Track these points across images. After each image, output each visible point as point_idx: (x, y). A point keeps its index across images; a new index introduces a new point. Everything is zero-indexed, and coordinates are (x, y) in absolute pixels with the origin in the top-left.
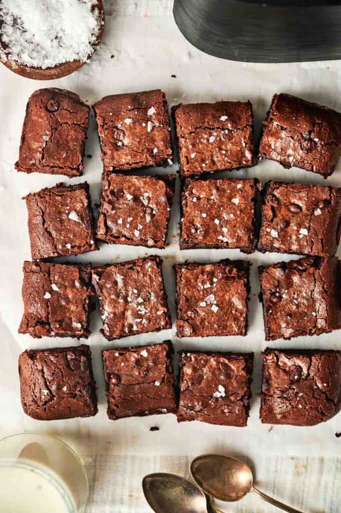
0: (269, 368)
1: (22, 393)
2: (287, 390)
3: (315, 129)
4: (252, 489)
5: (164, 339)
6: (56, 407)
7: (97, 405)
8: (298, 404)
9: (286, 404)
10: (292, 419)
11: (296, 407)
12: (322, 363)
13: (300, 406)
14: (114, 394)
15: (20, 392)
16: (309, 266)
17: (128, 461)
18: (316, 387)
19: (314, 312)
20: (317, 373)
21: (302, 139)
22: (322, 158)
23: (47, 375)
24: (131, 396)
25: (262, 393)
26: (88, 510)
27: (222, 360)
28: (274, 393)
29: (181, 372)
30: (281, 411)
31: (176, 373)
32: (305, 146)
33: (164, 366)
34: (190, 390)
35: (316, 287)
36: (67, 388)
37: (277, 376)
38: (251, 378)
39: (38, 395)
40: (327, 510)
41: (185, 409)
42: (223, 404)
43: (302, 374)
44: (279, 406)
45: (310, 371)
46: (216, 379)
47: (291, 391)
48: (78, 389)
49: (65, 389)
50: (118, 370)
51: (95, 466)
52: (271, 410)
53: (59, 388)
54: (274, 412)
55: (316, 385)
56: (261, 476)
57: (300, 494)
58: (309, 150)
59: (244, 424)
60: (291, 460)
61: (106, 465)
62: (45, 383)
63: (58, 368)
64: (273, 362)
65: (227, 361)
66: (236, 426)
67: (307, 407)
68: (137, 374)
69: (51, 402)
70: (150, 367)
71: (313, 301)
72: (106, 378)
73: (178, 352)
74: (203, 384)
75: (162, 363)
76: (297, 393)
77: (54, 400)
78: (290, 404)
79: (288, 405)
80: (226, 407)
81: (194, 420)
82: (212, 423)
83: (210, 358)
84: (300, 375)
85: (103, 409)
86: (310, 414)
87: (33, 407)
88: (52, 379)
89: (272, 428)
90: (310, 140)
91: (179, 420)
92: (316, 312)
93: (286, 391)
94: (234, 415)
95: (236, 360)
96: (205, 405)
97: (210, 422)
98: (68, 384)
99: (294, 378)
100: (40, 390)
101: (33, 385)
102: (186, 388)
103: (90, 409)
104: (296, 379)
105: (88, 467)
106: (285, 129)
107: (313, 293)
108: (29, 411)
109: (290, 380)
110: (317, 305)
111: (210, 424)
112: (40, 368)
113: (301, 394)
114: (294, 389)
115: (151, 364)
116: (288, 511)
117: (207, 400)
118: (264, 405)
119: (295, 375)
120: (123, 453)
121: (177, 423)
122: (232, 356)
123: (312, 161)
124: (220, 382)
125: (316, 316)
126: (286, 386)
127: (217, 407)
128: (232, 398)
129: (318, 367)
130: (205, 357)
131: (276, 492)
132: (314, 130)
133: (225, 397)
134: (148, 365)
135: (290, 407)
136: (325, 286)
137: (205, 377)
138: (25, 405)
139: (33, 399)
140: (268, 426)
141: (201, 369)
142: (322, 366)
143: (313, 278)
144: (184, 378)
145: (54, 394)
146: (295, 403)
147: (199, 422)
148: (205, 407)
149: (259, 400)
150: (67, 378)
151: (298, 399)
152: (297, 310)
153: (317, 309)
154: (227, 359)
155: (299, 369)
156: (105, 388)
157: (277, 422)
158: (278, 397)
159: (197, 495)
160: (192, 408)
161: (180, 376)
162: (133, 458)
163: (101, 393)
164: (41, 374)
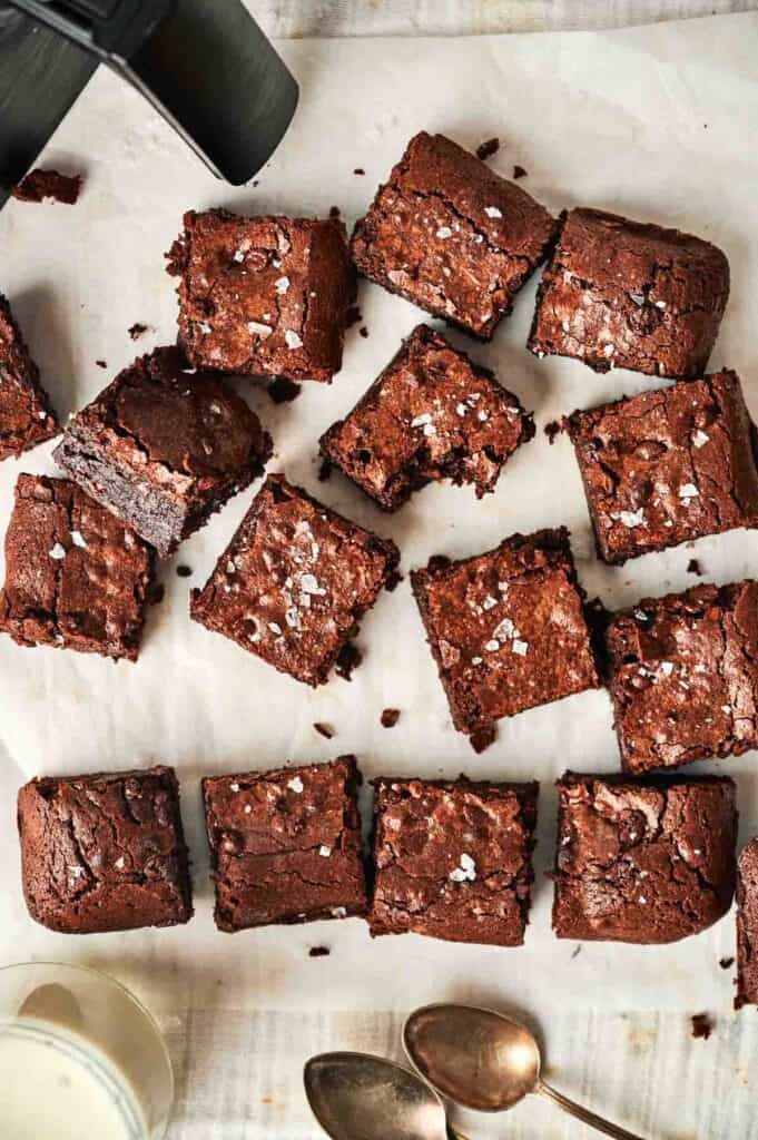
0: (572, 816)
1: (24, 872)
2: (613, 863)
3: (656, 281)
4: (538, 1085)
5: (340, 754)
6: (100, 903)
7: (190, 899)
8: (637, 896)
9: (611, 894)
10: (624, 929)
11: (633, 902)
12: (689, 805)
13: (642, 900)
14: (229, 876)
15: (20, 871)
16: (708, 605)
17: (263, 1025)
18: (677, 858)
19: (726, 704)
20: (680, 826)
21: (630, 304)
22: (677, 344)
23: (81, 833)
24: (268, 879)
25: (557, 871)
26: (172, 1135)
27: (468, 798)
28: (585, 870)
29: (379, 825)
30: (600, 910)
31: (366, 826)
32: (638, 320)
33: (341, 812)
34: (398, 866)
35: (728, 651)
36: (125, 860)
37: (592, 834)
38: (534, 837)
39: (60, 877)
40: (702, 1134)
41: (387, 907)
42: (470, 895)
43: (647, 828)
44: (595, 901)
45: (664, 823)
46: (456, 841)
47: (622, 868)
48: (150, 864)
49: (120, 863)
50: (238, 823)
51: (187, 1036)
52: (577, 908)
53: (108, 862)
54: (585, 912)
55: (678, 853)
56: (556, 1057)
57: (644, 1096)
58: (647, 329)
59: (517, 940)
60: (620, 1020)
61: (211, 1034)
62: (77, 852)
63: (105, 818)
64: (582, 802)
65: (478, 802)
66: (499, 944)
67: (657, 903)
68: (280, 830)
69: (89, 894)
70: (308, 815)
71: (724, 680)
72: (211, 840)
73: (371, 783)
74: (426, 852)
75: (336, 805)
76: (635, 870)
77: (95, 888)
78: (620, 895)
79: (614, 897)
80: (477, 903)
81: (406, 931)
82: (446, 939)
83: (442, 794)
84: (642, 832)
85: (204, 909)
86: (664, 918)
87: (50, 904)
88: (92, 841)
89: (579, 949)
90: (648, 306)
91: (374, 933)
92: (730, 705)
93: (612, 866)
94: (496, 919)
95: (499, 797)
96: (432, 899)
97: (442, 937)
98: (127, 852)
99: (628, 837)
100: (66, 865)
101: (50, 856)
102: (389, 862)
103: (176, 909)
104: (633, 839)
105: (172, 1038)
106: (591, 286)
107: (721, 664)
108: (40, 913)
109: (620, 842)
110: (733, 689)
111: (441, 942)
112: (64, 816)
113: (644, 874)
114: (628, 863)
115: (310, 808)
116: (613, 1136)
117: (434, 887)
118: (563, 896)
119: (630, 831)
120: (249, 1006)
121: (370, 938)
122: (491, 790)
123: (654, 353)
124: (462, 848)
125: (731, 714)
126: (610, 855)
127: (458, 903)
128: (491, 883)
129: (681, 813)
130: (430, 792)
131: (589, 1091)
132: (654, 284)
133: (476, 879)
134: (305, 811)
135: (620, 901)
136: (748, 647)
137: (431, 836)
138: (31, 898)
139: (50, 886)
140: (570, 944)
141: (422, 819)
142: (690, 810)
143: (719, 631)
144: (385, 840)
145: (97, 875)
146: (630, 892)
147: (418, 936)
148: (432, 903)
149: (550, 887)
150: (125, 840)
151: (637, 883)
152: (687, 704)
153: (733, 699)
154: (479, 796)
155: (640, 818)
156: (208, 863)
157: (591, 935)
158: (594, 881)
159: (426, 1101)
160: (403, 905)
161: (376, 835)
162: (272, 1015)
163: (201, 873)
164: (66, 830)
